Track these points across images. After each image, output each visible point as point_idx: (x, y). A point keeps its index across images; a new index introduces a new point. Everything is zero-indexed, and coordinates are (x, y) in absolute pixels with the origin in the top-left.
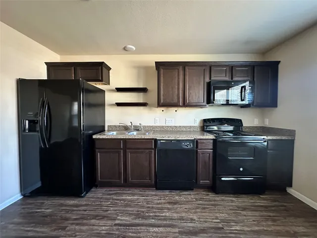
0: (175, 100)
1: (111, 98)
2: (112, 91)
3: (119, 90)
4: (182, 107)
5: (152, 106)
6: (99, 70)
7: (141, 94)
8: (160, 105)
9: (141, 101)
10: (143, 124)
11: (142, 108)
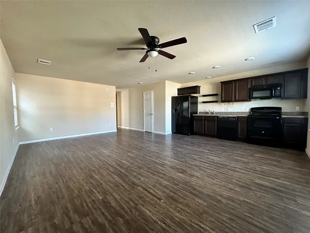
0: (230, 99)
1: (200, 99)
2: (201, 96)
3: (204, 96)
4: (233, 102)
5: (219, 102)
6: (196, 89)
7: (215, 97)
8: (222, 102)
9: (215, 100)
10: (215, 111)
11: (215, 103)
